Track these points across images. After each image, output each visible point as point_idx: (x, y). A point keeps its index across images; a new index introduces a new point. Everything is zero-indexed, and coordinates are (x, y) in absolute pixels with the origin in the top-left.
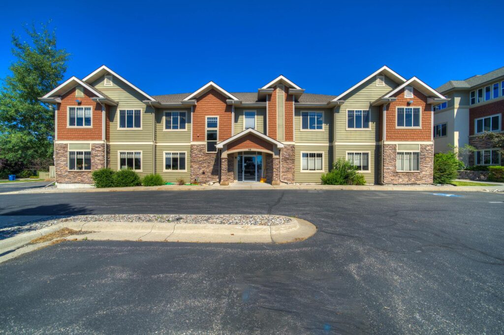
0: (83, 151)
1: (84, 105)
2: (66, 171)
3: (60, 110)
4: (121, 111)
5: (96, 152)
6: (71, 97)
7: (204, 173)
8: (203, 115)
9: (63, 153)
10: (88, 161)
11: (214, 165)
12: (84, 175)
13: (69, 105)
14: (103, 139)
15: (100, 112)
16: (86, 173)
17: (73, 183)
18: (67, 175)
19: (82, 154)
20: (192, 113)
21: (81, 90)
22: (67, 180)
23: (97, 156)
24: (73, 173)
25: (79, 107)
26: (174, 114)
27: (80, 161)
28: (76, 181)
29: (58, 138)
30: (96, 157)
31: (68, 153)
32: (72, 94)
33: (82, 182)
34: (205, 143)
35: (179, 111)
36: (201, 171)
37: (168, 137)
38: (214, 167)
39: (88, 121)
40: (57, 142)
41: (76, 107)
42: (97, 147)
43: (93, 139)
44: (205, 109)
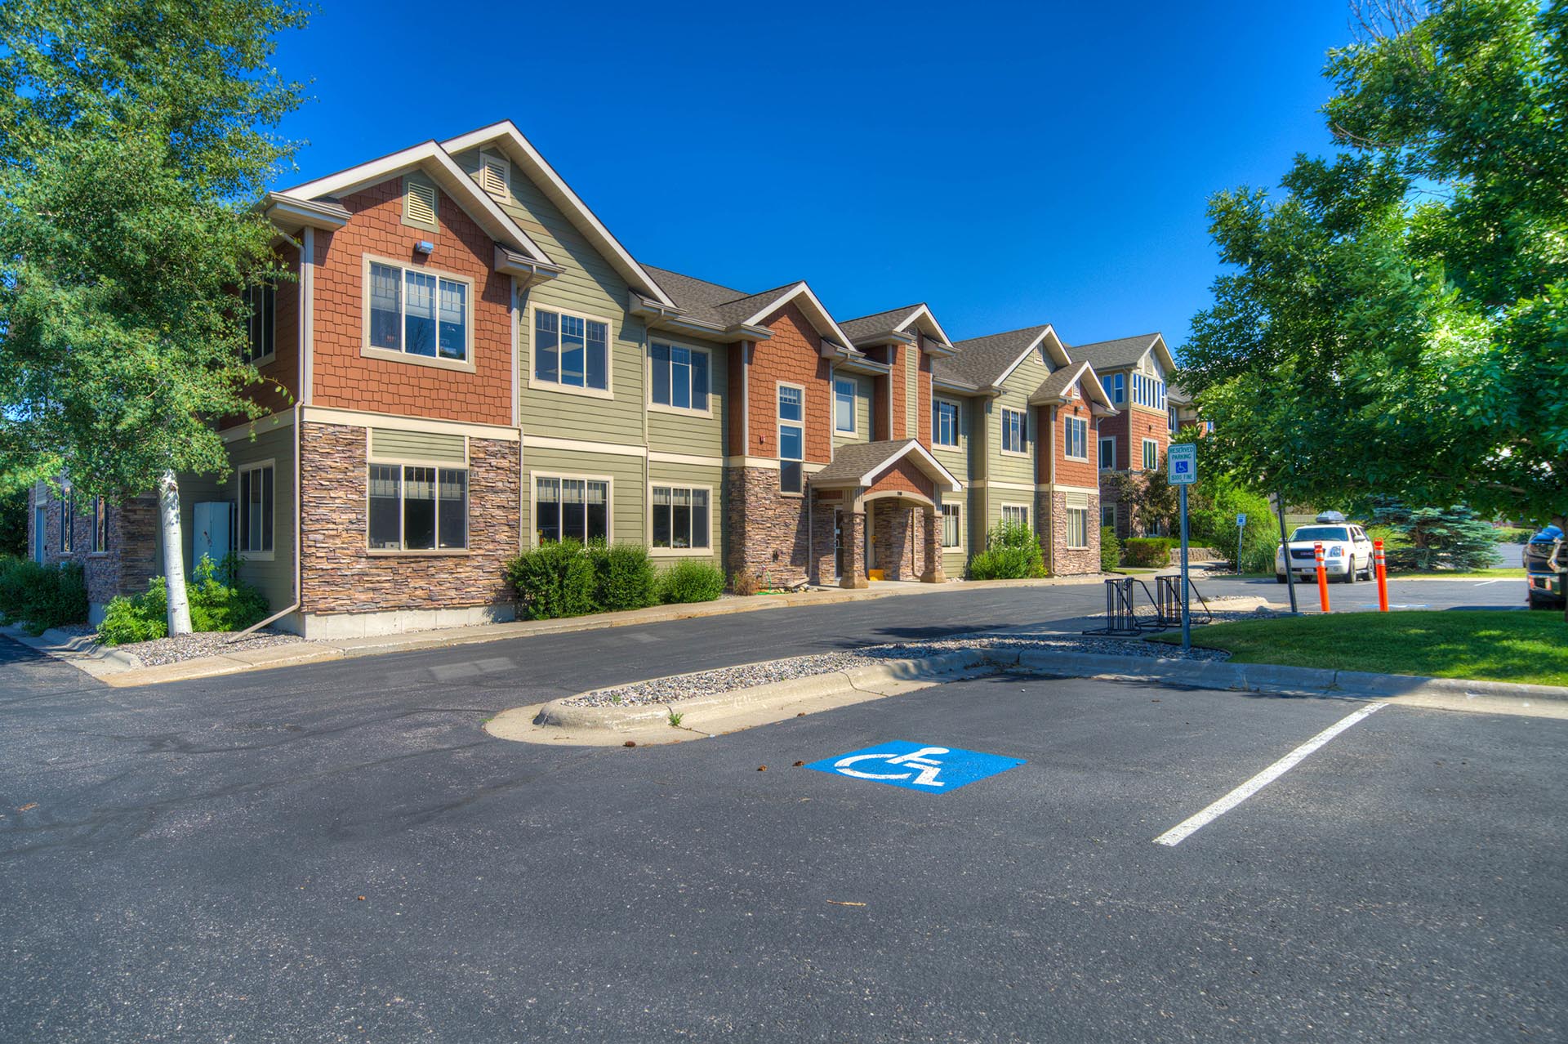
0: (437, 464)
1: (439, 265)
2: (358, 556)
3: (329, 263)
4: (539, 312)
5: (492, 475)
6: (384, 215)
7: (775, 556)
8: (771, 378)
9: (345, 471)
10: (455, 512)
11: (798, 532)
12: (441, 570)
13: (370, 250)
14: (514, 425)
15: (502, 309)
16: (450, 563)
17: (386, 609)
18: (362, 574)
19: (431, 479)
20: (746, 366)
21: (427, 201)
22: (363, 597)
23: (494, 490)
24: (393, 563)
25: (417, 269)
26: (681, 357)
27: (420, 511)
28: (404, 598)
29: (316, 395)
30: (490, 496)
31: (367, 469)
32: (388, 206)
33: (432, 602)
34: (776, 465)
35: (691, 348)
36: (770, 551)
37: (662, 432)
38: (797, 538)
39: (454, 338)
40: (315, 415)
41: (406, 266)
42: (494, 455)
43: (477, 418)
44: (776, 359)
